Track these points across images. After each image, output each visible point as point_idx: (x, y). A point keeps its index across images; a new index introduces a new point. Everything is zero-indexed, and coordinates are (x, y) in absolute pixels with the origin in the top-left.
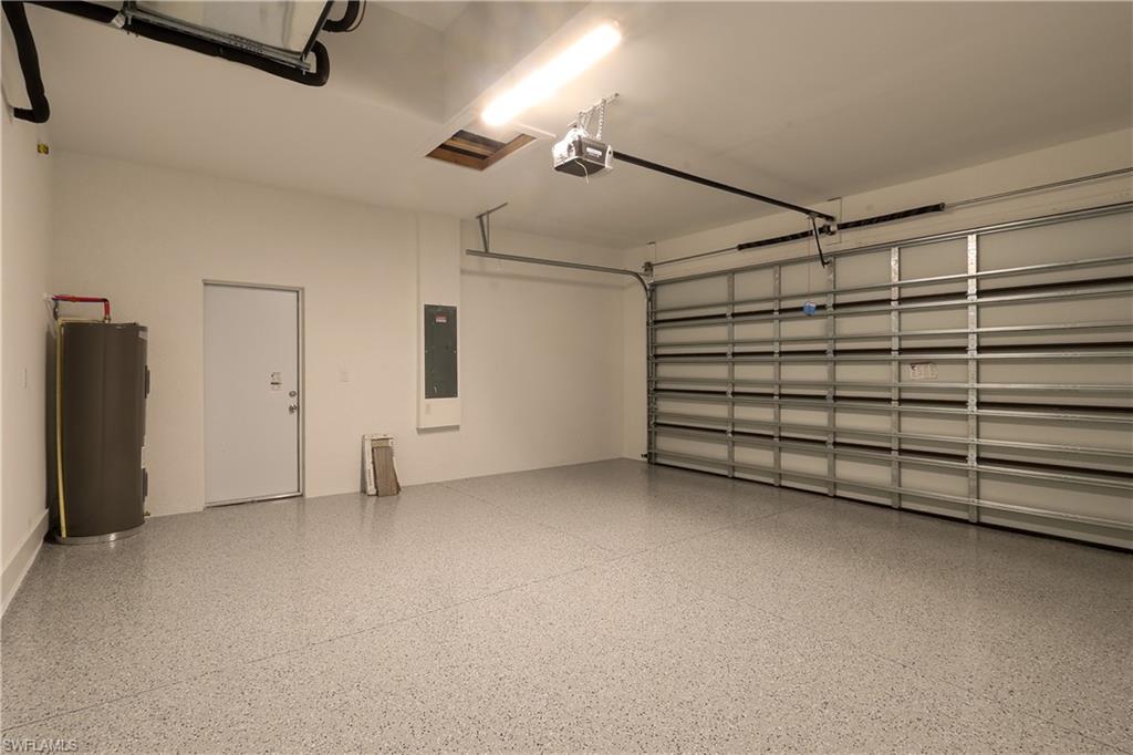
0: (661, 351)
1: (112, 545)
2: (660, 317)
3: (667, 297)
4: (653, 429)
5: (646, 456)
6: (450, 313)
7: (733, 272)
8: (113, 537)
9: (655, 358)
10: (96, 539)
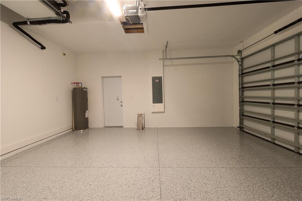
0: (245, 86)
1: (82, 132)
2: (245, 71)
3: (247, 63)
4: (242, 117)
5: (238, 127)
6: (160, 79)
7: (274, 46)
8: (82, 131)
9: (242, 89)
10: (79, 131)
